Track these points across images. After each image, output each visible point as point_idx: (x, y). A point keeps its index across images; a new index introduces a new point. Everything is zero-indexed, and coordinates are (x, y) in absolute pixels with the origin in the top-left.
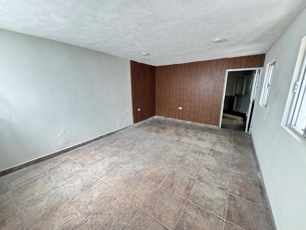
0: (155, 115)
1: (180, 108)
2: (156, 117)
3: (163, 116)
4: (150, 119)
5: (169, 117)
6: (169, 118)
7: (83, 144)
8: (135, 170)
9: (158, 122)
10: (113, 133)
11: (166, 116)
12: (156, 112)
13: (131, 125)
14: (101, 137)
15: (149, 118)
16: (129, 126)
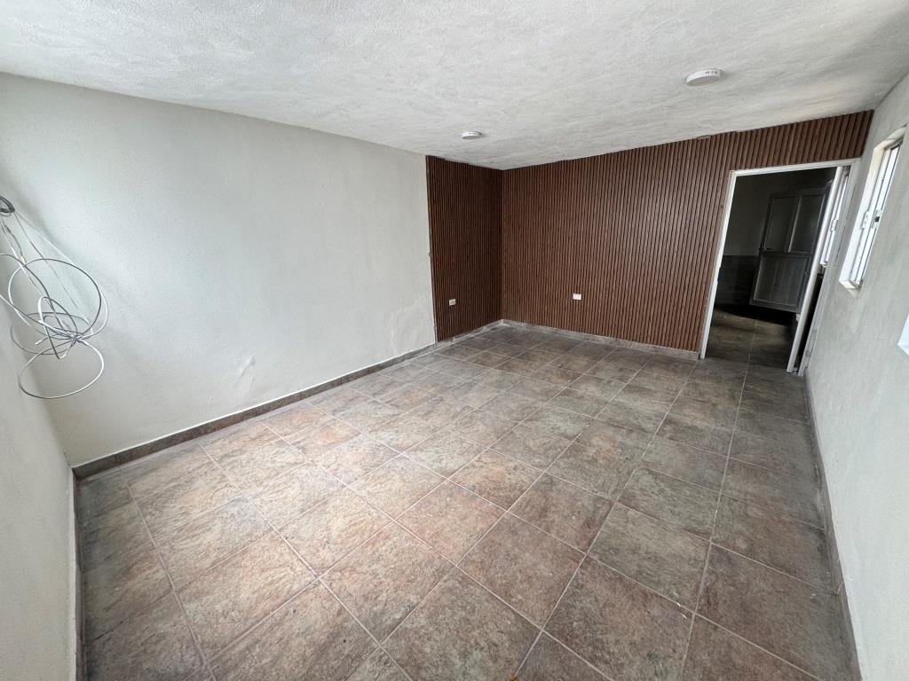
0: (498, 318)
1: (577, 297)
2: (502, 323)
3: (522, 321)
4: (485, 329)
5: (542, 323)
6: (541, 327)
7: (301, 396)
8: (442, 468)
9: (509, 337)
10: (380, 367)
11: (532, 322)
12: (504, 307)
13: (429, 347)
14: (347, 379)
15: (481, 325)
16: (425, 349)
